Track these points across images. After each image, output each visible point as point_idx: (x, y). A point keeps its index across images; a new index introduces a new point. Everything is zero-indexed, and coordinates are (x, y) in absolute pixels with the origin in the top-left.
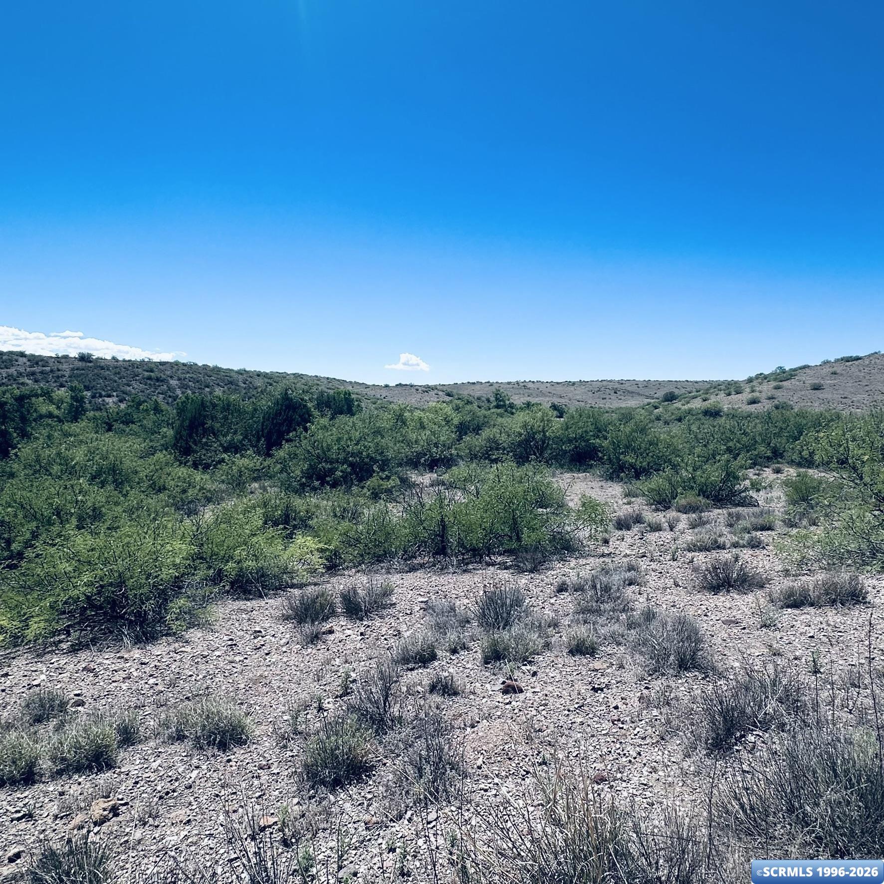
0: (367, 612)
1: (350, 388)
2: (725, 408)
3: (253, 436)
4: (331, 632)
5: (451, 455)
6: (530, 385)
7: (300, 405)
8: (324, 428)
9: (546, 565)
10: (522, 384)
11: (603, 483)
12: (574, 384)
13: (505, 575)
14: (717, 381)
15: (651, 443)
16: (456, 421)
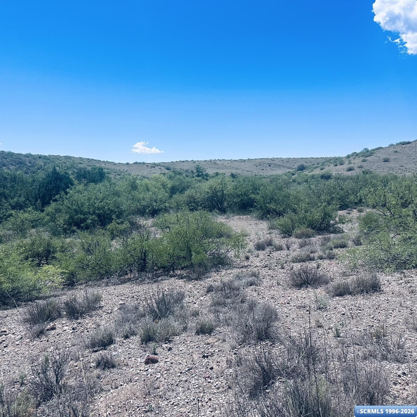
0: (83, 313)
1: (103, 165)
2: (334, 174)
3: (32, 198)
4: (53, 329)
5: (165, 207)
6: (218, 162)
7: (65, 177)
8: (79, 192)
9: (208, 275)
10: (213, 162)
11: (257, 222)
12: (245, 161)
13: (181, 282)
14: (329, 158)
15: (285, 196)
16: (169, 186)
